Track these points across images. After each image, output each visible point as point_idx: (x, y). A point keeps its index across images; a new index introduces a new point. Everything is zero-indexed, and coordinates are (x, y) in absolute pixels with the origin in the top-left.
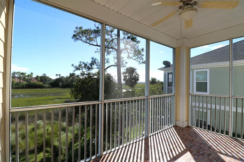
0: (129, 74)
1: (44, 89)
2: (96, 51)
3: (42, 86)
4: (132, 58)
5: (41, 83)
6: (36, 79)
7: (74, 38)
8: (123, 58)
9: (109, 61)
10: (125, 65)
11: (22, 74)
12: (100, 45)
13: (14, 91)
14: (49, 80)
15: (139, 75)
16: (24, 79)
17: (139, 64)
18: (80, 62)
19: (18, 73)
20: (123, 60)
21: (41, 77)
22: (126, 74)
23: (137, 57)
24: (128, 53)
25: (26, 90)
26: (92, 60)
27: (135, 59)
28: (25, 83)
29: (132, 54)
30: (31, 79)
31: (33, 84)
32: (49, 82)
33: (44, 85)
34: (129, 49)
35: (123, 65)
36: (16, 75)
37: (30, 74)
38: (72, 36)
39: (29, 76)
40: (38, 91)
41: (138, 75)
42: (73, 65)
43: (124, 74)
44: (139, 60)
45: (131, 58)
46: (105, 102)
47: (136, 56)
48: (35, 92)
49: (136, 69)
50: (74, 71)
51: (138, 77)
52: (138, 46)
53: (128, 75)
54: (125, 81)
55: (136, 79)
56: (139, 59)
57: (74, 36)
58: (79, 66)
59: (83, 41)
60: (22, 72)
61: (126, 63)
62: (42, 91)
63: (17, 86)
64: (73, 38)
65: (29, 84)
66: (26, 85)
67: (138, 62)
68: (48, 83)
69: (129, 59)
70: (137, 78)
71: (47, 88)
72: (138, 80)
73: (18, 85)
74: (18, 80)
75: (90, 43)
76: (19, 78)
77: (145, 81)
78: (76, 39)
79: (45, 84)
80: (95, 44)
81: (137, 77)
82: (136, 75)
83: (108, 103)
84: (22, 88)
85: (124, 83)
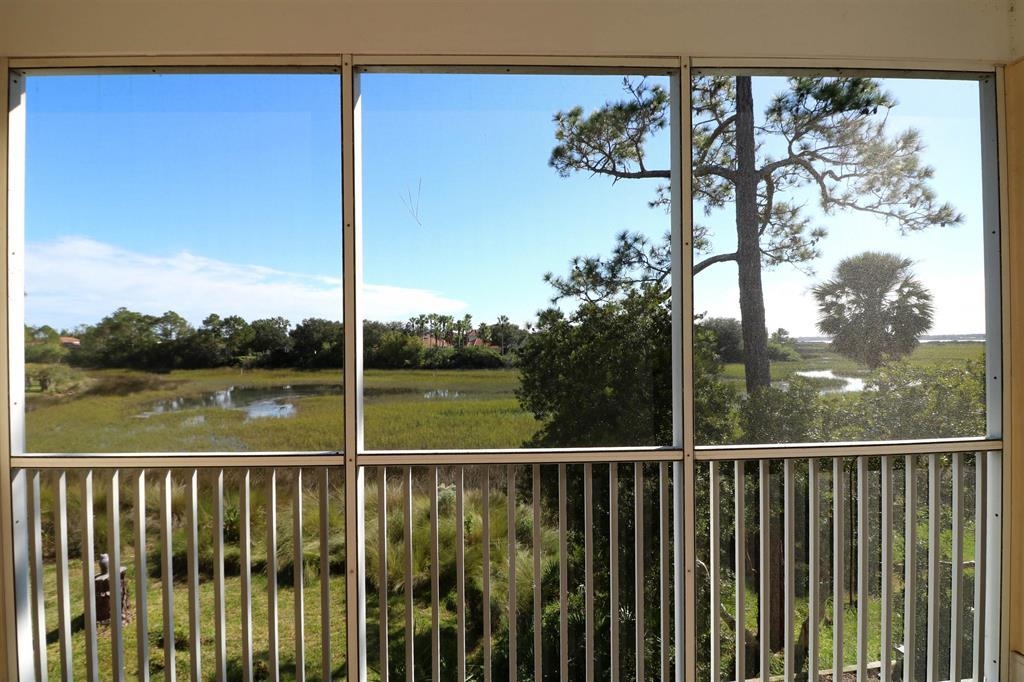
0: (858, 295)
1: (502, 372)
2: (656, 197)
3: (497, 359)
4: (852, 205)
5: (494, 351)
6: (480, 337)
7: (556, 162)
8: (794, 212)
9: (705, 237)
10: (810, 248)
11: (443, 319)
12: (669, 169)
13: (420, 378)
14: (518, 337)
15: (926, 297)
16: (448, 337)
17: (907, 231)
18: (576, 262)
19: (430, 317)
20: (798, 220)
21: (496, 329)
22: (838, 297)
23: (885, 192)
24: (819, 179)
25: (451, 372)
26: (623, 243)
27: (871, 208)
28: (449, 349)
29: (844, 180)
30: (465, 339)
31: (470, 352)
32: (519, 344)
33: (501, 357)
34: (820, 157)
35: (802, 249)
36: (428, 326)
37: (462, 319)
38: (549, 155)
39: (459, 326)
40: (482, 377)
41: (922, 296)
42: (547, 278)
43: (829, 298)
44: (903, 205)
45: (844, 202)
46: (700, 457)
47: (883, 189)
48: (473, 380)
49: (907, 263)
50: (554, 301)
51: (923, 308)
52: (881, 126)
53: (852, 297)
54: (830, 332)
55: (913, 319)
56: (904, 200)
57: (558, 153)
58: (573, 278)
59: (594, 169)
60: (441, 313)
61: (820, 234)
62: (495, 377)
63: (429, 361)
64: (552, 164)
65: (459, 355)
66: (452, 358)
67: (895, 222)
68: (517, 349)
69: (831, 210)
70: (916, 311)
71: (511, 367)
72: (923, 323)
73: (431, 356)
74: (434, 340)
75: (620, 169)
76: (435, 334)
77: (983, 331)
78: (570, 164)
79: (505, 351)
80: (635, 168)
81: (915, 306)
82: (910, 294)
83: (722, 462)
84: (440, 367)
85: (830, 342)
